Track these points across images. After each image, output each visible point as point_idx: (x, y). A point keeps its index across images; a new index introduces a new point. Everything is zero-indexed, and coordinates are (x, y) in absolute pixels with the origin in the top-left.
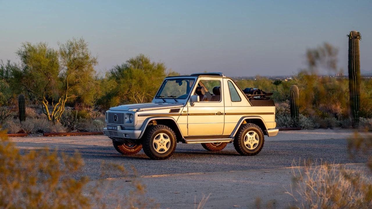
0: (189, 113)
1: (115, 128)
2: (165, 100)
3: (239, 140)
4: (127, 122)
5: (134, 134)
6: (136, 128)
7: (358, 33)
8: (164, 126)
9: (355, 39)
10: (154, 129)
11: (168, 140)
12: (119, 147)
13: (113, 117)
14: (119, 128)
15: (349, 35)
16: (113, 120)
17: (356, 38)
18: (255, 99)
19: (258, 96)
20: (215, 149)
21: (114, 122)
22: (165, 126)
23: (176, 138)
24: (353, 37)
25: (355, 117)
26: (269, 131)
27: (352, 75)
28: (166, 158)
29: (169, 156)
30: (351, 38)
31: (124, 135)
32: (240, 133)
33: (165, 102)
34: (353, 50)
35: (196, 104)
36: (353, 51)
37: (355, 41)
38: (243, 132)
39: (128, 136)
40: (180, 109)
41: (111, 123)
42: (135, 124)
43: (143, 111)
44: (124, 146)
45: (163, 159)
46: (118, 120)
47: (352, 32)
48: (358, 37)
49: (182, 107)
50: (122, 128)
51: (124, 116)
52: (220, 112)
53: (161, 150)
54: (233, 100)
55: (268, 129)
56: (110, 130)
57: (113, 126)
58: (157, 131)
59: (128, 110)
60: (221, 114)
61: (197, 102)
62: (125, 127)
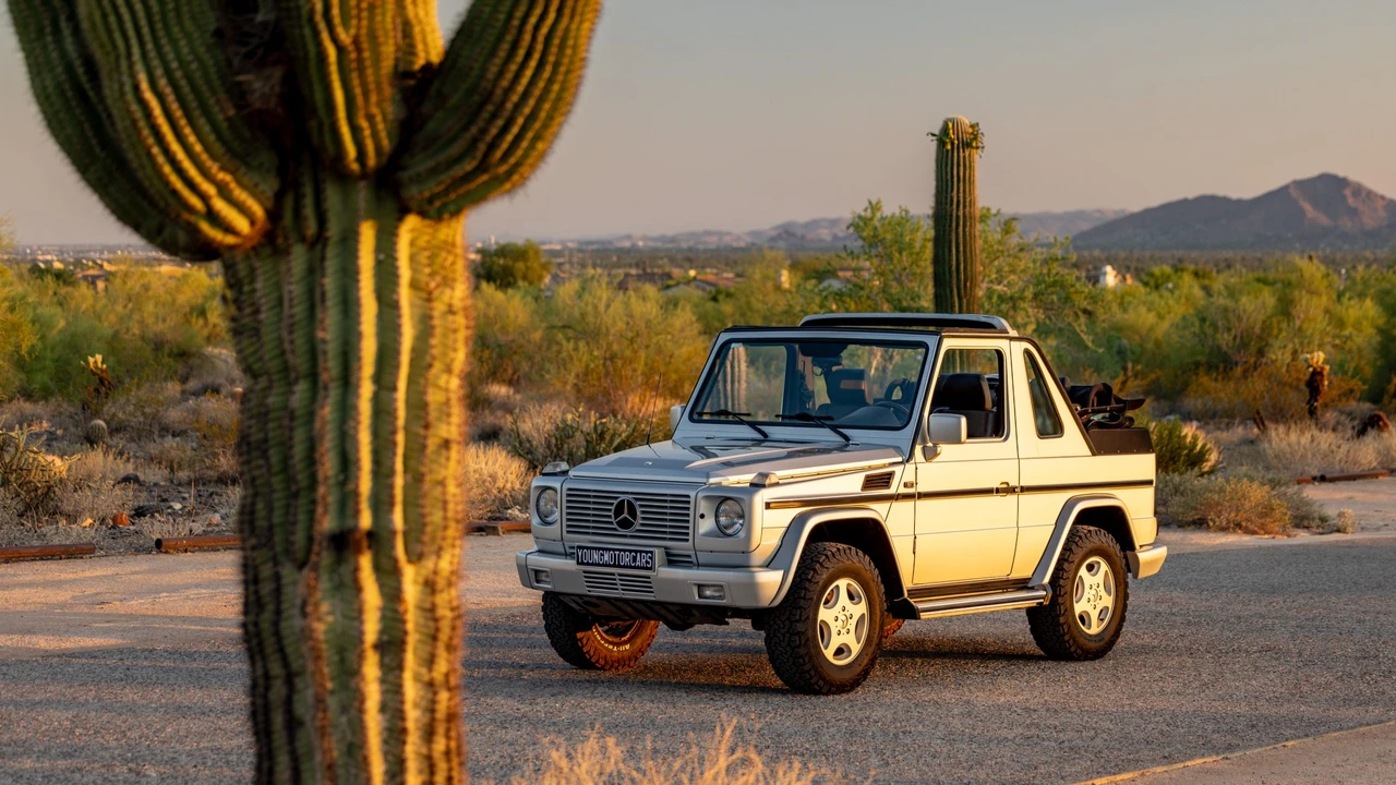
0: (921, 488)
1: (635, 560)
2: (763, 428)
3: (1060, 596)
4: (707, 535)
5: (753, 587)
6: (758, 558)
7: (973, 126)
8: (850, 549)
9: (964, 152)
10: (821, 564)
11: (862, 608)
12: (582, 639)
13: (610, 510)
14: (658, 555)
15: (937, 132)
16: (611, 523)
17: (968, 145)
18: (1099, 424)
19: (1105, 411)
21: (615, 529)
22: (853, 549)
23: (884, 597)
24: (956, 142)
26: (1142, 556)
27: (952, 296)
28: (854, 685)
29: (864, 674)
30: (949, 147)
31: (695, 590)
32: (1063, 570)
33: (765, 439)
34: (958, 192)
35: (946, 450)
36: (958, 197)
37: (964, 157)
38: (1073, 562)
39: (717, 594)
40: (894, 472)
41: (588, 533)
42: (754, 544)
43: (777, 484)
45: (846, 692)
46: (642, 525)
47: (953, 120)
48: (974, 144)
49: (896, 463)
50: (672, 560)
51: (692, 506)
52: (1007, 483)
53: (839, 652)
54: (1043, 433)
55: (1141, 546)
56: (599, 565)
57: (620, 550)
58: (831, 570)
59: (704, 480)
60: (1010, 490)
61: (958, 441)
62: (689, 556)
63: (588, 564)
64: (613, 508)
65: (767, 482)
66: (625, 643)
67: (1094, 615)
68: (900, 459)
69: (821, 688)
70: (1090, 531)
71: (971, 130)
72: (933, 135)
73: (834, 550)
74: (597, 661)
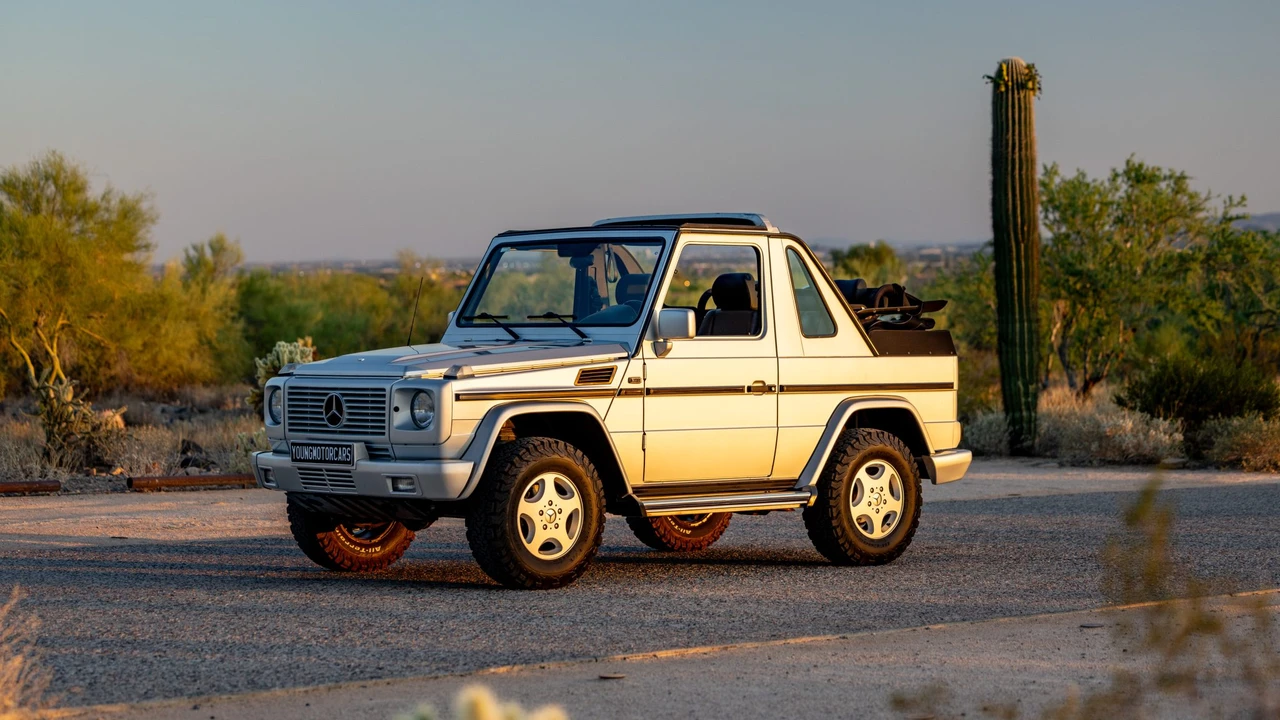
0: (650, 384)
1: (337, 455)
2: (514, 329)
3: (831, 498)
4: (402, 427)
5: (440, 479)
6: (449, 449)
7: (1029, 67)
8: (557, 443)
9: (1019, 93)
10: (521, 458)
11: (574, 503)
12: (322, 540)
13: (321, 407)
14: (358, 450)
15: (993, 75)
16: (322, 419)
17: (1022, 86)
18: (885, 325)
19: (895, 312)
20: (687, 542)
21: (326, 426)
22: (562, 443)
23: (602, 493)
24: (1010, 84)
25: (1023, 407)
26: (938, 461)
27: (1009, 240)
28: (566, 580)
29: (580, 569)
30: (1003, 89)
31: (389, 483)
32: (835, 471)
33: (517, 338)
34: (1013, 135)
35: (677, 346)
36: (1013, 140)
37: (1019, 99)
38: (848, 464)
39: (409, 487)
40: (616, 367)
42: (444, 436)
43: (472, 376)
44: (343, 534)
45: (556, 587)
46: (349, 420)
47: (1005, 62)
48: (1030, 85)
49: (620, 358)
50: (374, 454)
51: (387, 399)
52: (763, 382)
53: (548, 546)
54: (809, 332)
55: (937, 452)
56: (309, 461)
57: (325, 445)
58: (532, 464)
59: (401, 374)
60: (767, 389)
61: (685, 336)
62: (387, 450)
63: (300, 460)
64: (323, 404)
65: (459, 374)
66: (376, 545)
67: (877, 520)
68: (625, 355)
69: (524, 582)
70: (870, 433)
71: (1027, 71)
72: (989, 77)
73: (536, 443)
74: (342, 562)
